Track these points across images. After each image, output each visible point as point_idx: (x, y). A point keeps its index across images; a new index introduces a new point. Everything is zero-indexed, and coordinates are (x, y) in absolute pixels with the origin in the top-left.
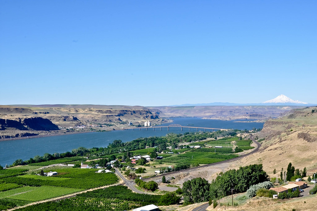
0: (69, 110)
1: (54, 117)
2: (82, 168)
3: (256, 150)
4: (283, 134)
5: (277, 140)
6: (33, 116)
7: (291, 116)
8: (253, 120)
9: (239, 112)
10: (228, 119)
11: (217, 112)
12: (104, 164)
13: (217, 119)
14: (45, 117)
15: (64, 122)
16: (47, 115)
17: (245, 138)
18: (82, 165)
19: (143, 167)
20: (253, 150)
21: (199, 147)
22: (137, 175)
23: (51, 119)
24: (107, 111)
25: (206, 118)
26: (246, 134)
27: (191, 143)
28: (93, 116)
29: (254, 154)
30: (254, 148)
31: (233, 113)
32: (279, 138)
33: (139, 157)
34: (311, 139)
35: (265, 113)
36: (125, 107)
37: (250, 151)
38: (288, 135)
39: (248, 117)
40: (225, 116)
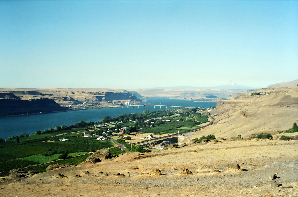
0: (67, 92)
1: (56, 98)
2: (85, 136)
3: (211, 124)
4: (230, 112)
5: (226, 115)
6: (42, 97)
7: (237, 98)
8: (209, 100)
9: (198, 94)
10: (190, 99)
11: (182, 94)
12: (100, 134)
13: (182, 99)
14: (50, 97)
15: (64, 102)
16: (51, 97)
17: (203, 114)
18: (85, 134)
19: (130, 136)
20: (209, 123)
21: (169, 121)
22: (126, 141)
23: (54, 100)
24: (97, 93)
25: (173, 99)
26: (204, 112)
27: (163, 118)
28: (85, 97)
29: (210, 126)
30: (209, 121)
31: (194, 94)
32: (227, 114)
33: (125, 128)
34: (248, 115)
35: (218, 95)
36: (111, 90)
37: (207, 123)
38: (233, 112)
39: (205, 98)
40: (188, 97)
